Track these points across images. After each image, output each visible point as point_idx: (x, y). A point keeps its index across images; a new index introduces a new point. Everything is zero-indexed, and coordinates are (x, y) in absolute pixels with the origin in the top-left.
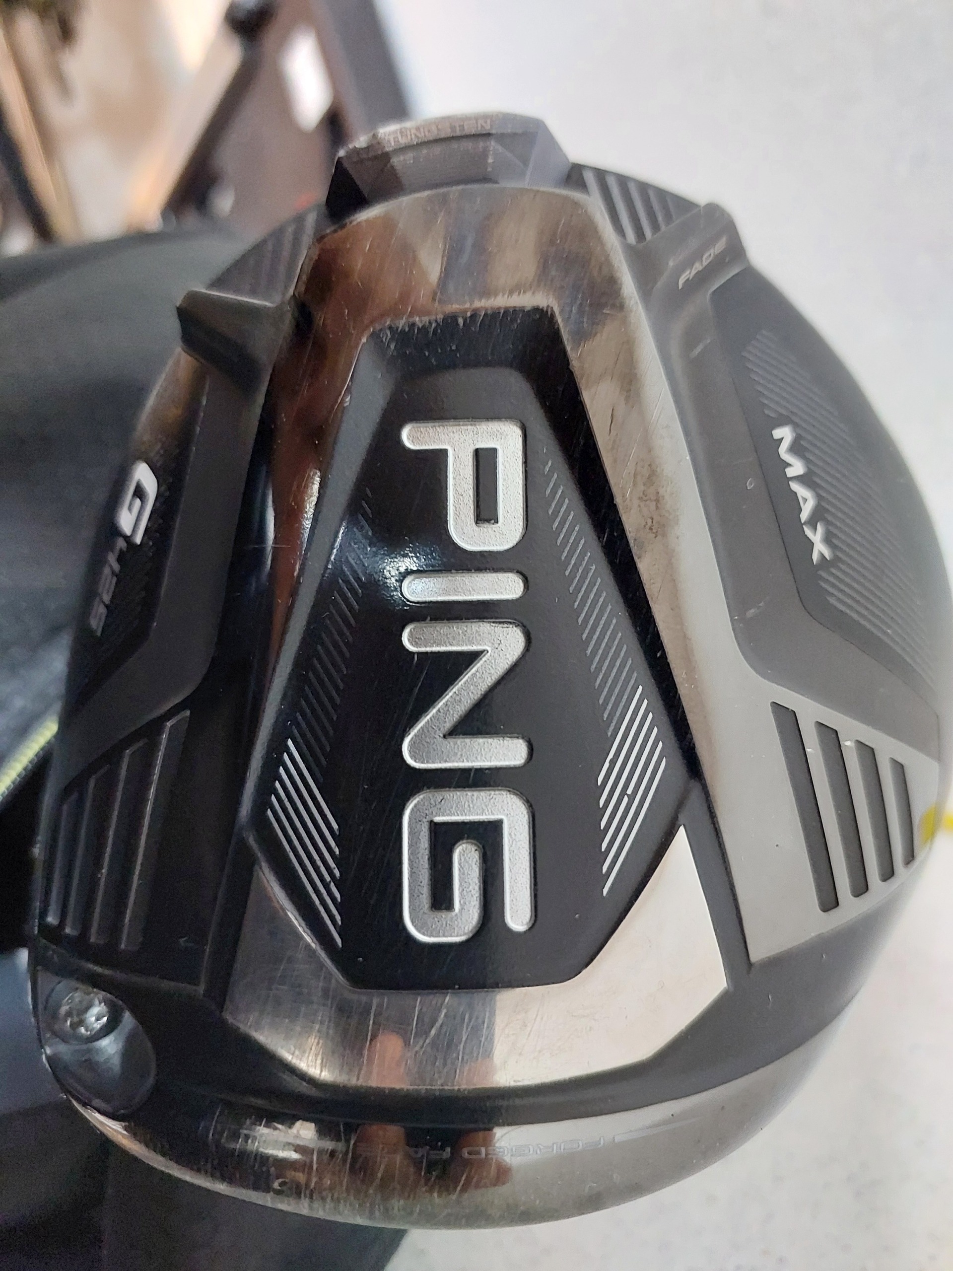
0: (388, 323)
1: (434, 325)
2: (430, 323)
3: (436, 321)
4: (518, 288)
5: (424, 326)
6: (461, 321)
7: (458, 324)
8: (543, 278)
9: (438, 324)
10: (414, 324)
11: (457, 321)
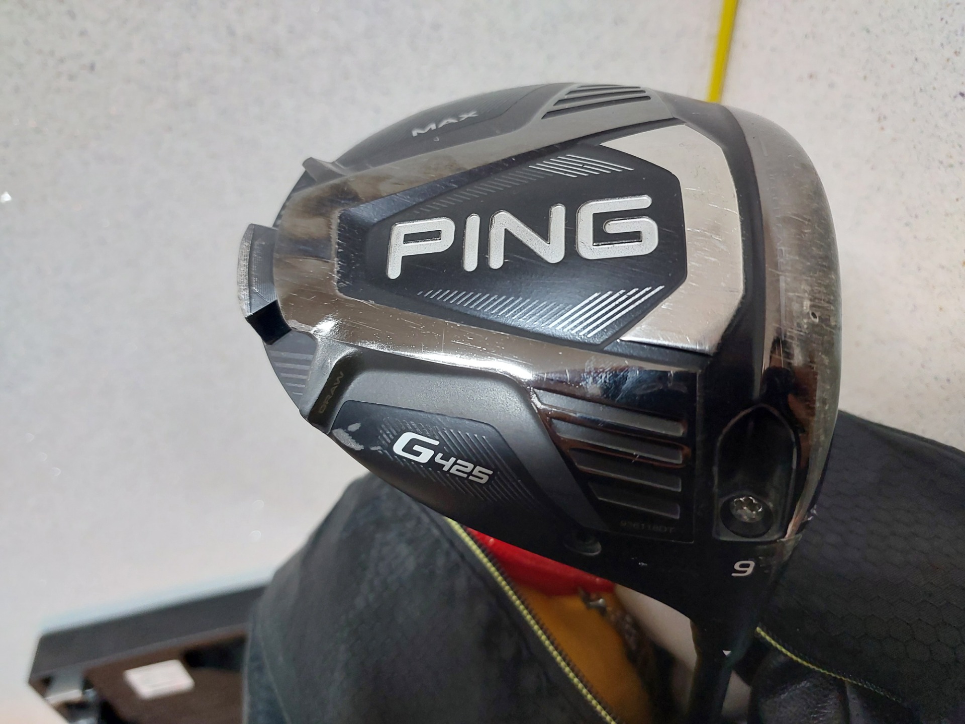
0: (335, 284)
1: (340, 263)
2: (339, 264)
3: (338, 261)
4: (329, 226)
5: (340, 267)
6: (340, 250)
7: (341, 252)
8: (326, 215)
9: (340, 261)
10: (338, 272)
11: (339, 252)
